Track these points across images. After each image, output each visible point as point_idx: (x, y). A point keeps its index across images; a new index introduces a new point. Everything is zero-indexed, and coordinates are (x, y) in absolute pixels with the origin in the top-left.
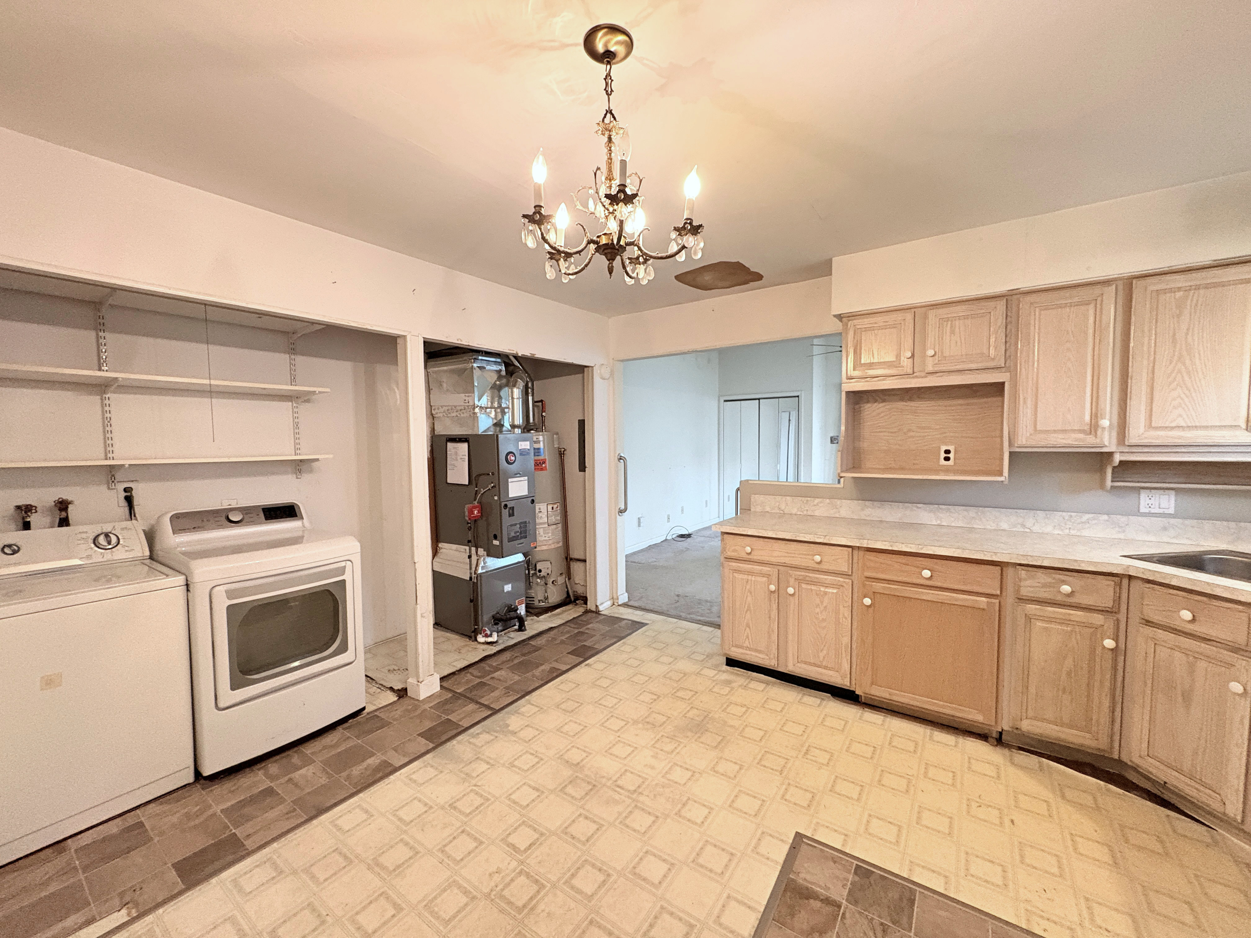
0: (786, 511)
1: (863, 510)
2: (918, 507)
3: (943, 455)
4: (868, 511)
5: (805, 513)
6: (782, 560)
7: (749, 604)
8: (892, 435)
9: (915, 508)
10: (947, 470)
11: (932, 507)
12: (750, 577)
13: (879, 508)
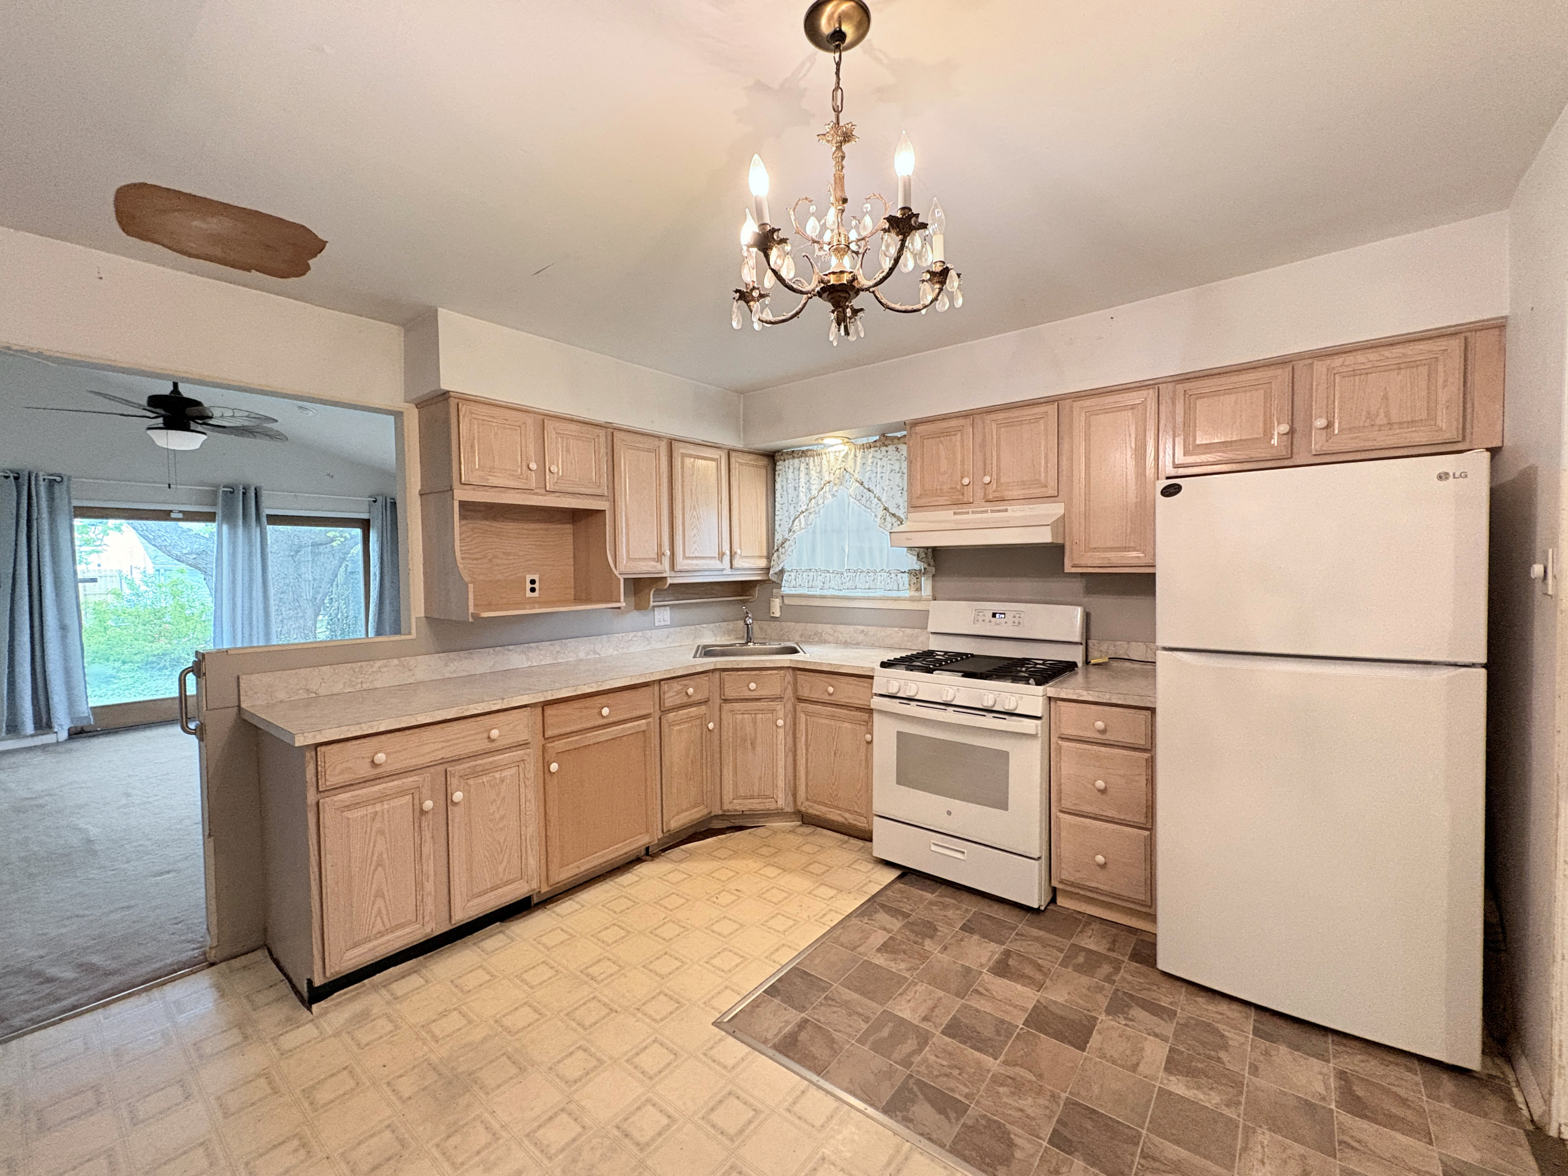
0: (323, 691)
1: (446, 665)
2: (509, 650)
3: (529, 586)
4: (452, 666)
5: (358, 687)
6: (440, 755)
7: (381, 854)
8: (475, 562)
9: (506, 652)
10: (533, 602)
11: (522, 647)
12: (378, 808)
13: (466, 658)
